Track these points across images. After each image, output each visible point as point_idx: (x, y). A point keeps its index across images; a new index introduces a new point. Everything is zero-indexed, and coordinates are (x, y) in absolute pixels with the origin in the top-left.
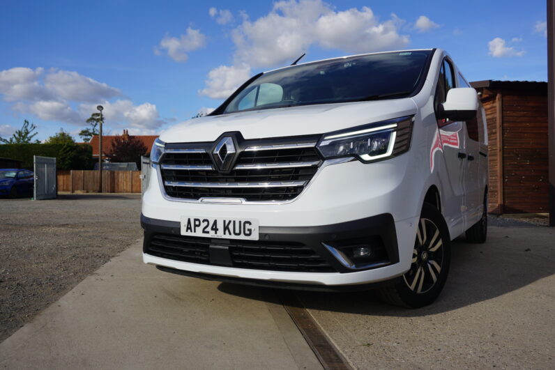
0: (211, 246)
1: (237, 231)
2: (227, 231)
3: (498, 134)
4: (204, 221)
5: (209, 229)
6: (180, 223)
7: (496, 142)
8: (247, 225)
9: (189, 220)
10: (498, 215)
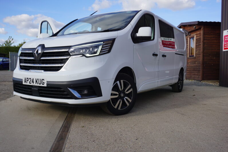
0: (32, 89)
1: (40, 83)
2: (37, 83)
3: (201, 45)
4: (30, 79)
5: (31, 82)
6: (22, 79)
7: (200, 49)
8: (43, 80)
9: (25, 78)
10: (200, 81)
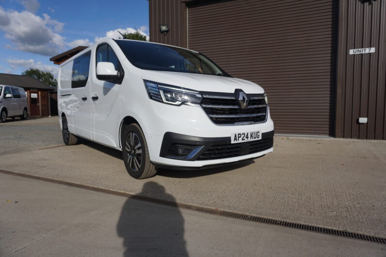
1: (255, 137)
2: (252, 138)
4: (243, 134)
5: (245, 138)
6: (230, 137)
9: (236, 135)
